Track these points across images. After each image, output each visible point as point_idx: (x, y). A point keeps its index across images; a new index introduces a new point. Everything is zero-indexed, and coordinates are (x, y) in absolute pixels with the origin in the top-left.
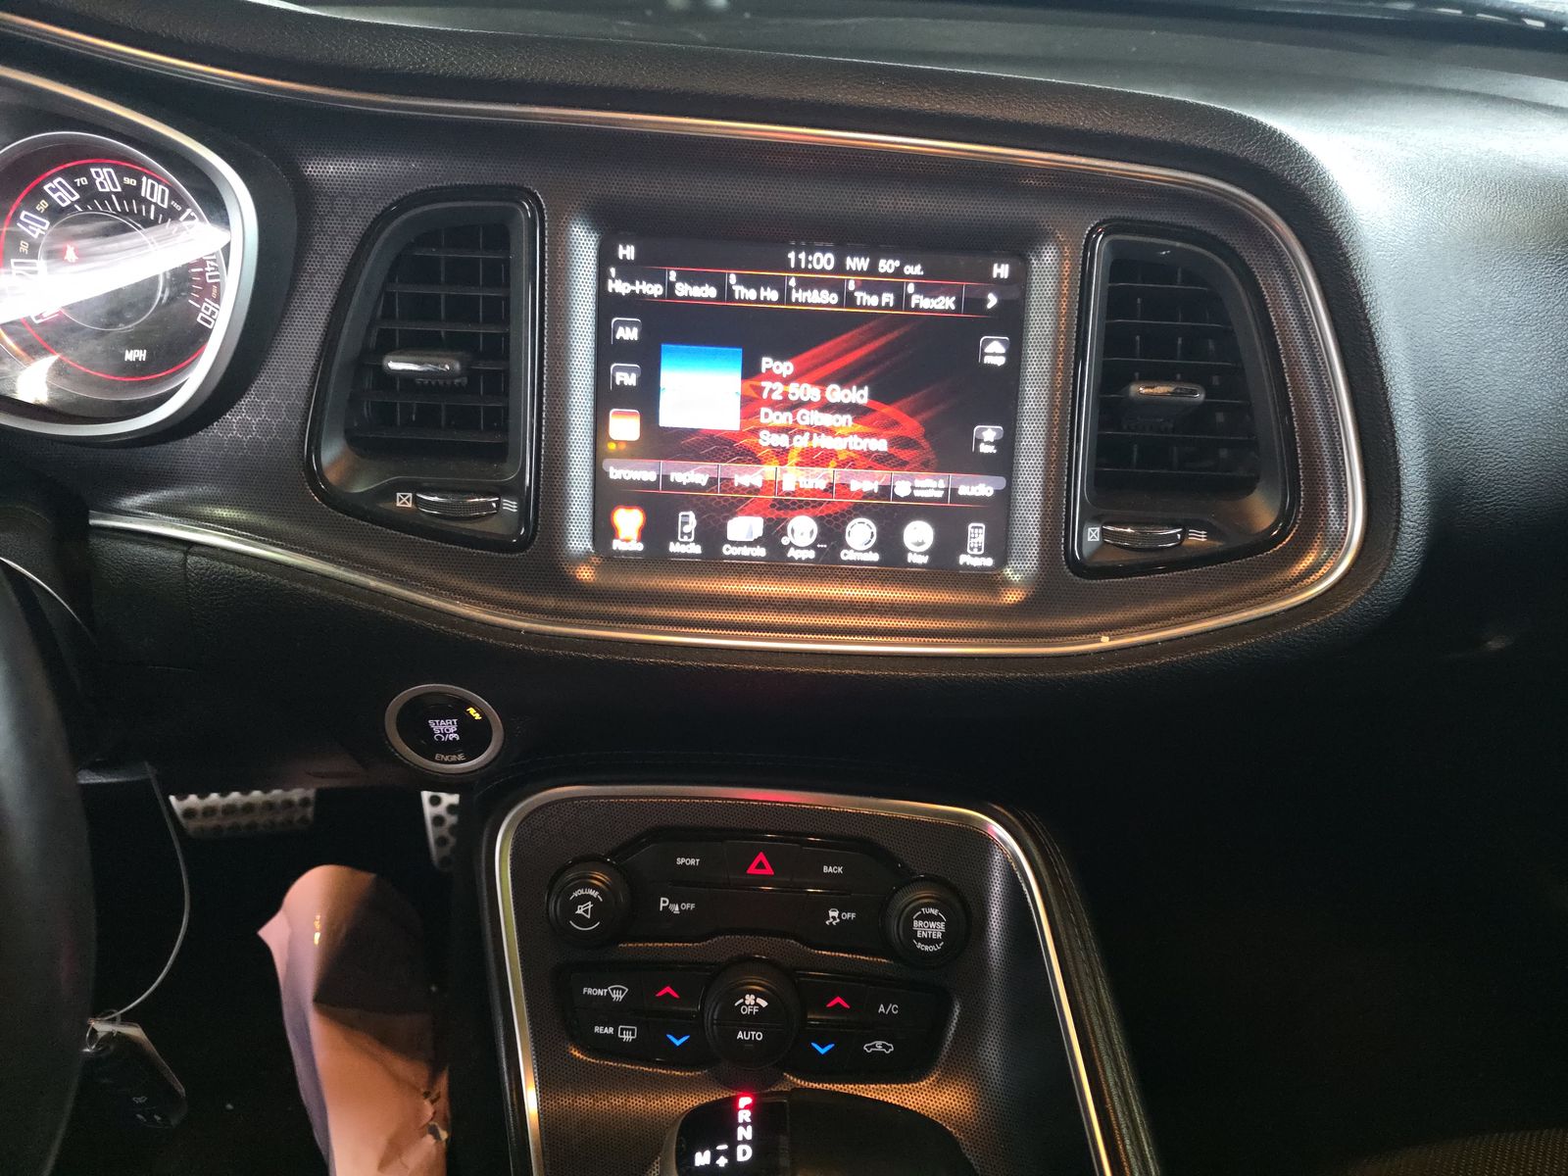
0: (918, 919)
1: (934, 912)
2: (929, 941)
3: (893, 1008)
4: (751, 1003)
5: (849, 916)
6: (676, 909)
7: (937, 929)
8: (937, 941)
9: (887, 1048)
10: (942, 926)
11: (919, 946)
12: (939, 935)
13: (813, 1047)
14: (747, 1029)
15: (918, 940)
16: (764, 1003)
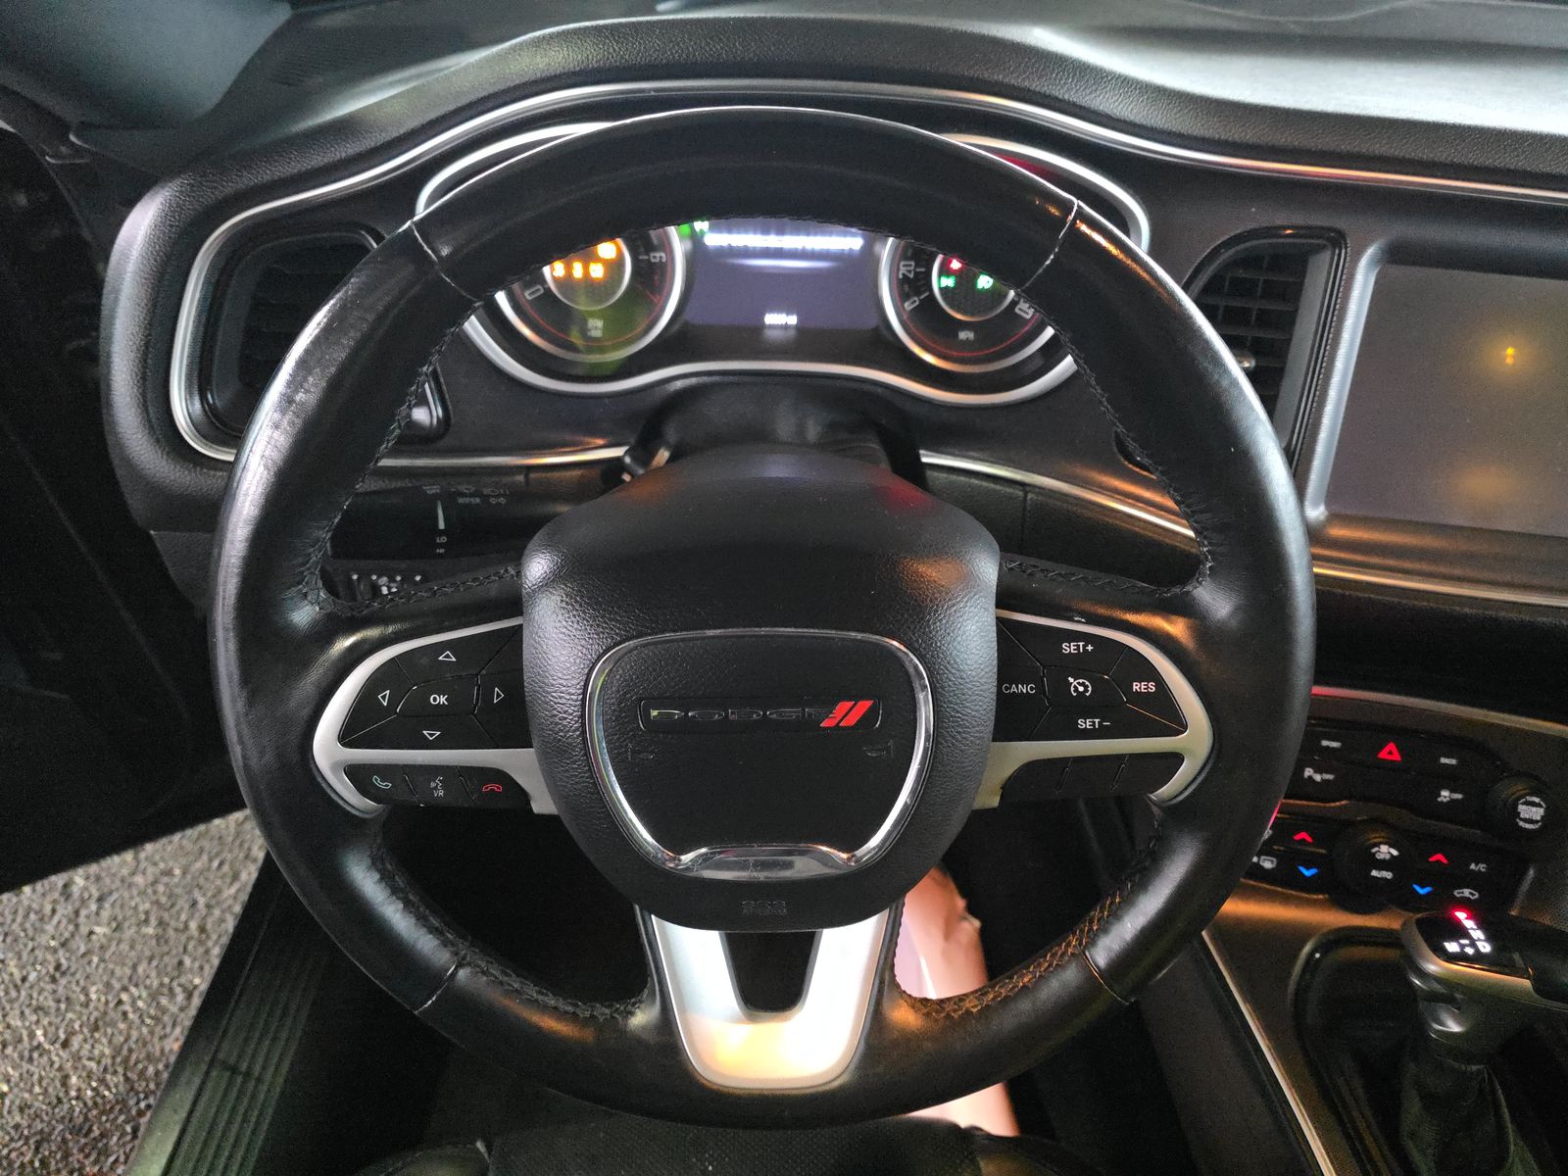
0: (1523, 804)
1: (1537, 800)
2: (1530, 821)
3: (1482, 867)
4: (1385, 851)
5: (1458, 796)
6: (1318, 778)
7: (1537, 813)
8: (1537, 822)
9: (1473, 895)
10: (1541, 811)
11: (1521, 824)
12: (1539, 818)
13: (1415, 890)
14: (1380, 869)
15: (1521, 819)
16: (1395, 853)
